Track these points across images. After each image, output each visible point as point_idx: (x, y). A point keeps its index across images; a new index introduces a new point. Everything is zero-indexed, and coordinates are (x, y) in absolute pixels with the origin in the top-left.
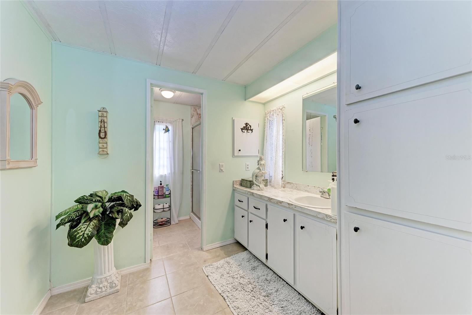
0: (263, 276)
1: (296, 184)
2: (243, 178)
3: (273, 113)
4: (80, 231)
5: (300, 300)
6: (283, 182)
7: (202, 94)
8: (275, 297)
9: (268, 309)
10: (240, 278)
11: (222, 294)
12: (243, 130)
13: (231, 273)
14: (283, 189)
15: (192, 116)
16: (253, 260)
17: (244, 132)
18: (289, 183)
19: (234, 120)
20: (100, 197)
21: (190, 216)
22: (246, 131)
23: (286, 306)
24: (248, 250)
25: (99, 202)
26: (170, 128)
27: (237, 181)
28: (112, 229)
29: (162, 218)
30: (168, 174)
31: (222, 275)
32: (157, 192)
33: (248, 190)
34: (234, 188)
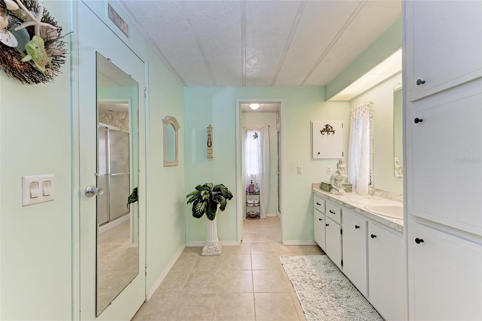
0: (337, 281)
1: (387, 192)
2: (323, 182)
3: (359, 110)
4: (198, 207)
5: (373, 314)
6: (370, 189)
7: (280, 103)
8: (344, 302)
9: (333, 307)
10: (312, 276)
11: (291, 281)
12: (323, 132)
13: (304, 268)
14: (370, 196)
15: (277, 122)
16: (330, 264)
17: (324, 134)
18: (379, 190)
19: (312, 123)
20: (209, 187)
21: (277, 215)
22: (326, 133)
23: (354, 313)
24: (326, 254)
25: (208, 190)
26: (259, 134)
27: (316, 184)
28: (215, 210)
29: (253, 211)
30: (257, 174)
31: (295, 267)
32: (249, 190)
33: (326, 193)
34: (313, 190)
